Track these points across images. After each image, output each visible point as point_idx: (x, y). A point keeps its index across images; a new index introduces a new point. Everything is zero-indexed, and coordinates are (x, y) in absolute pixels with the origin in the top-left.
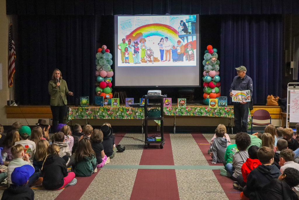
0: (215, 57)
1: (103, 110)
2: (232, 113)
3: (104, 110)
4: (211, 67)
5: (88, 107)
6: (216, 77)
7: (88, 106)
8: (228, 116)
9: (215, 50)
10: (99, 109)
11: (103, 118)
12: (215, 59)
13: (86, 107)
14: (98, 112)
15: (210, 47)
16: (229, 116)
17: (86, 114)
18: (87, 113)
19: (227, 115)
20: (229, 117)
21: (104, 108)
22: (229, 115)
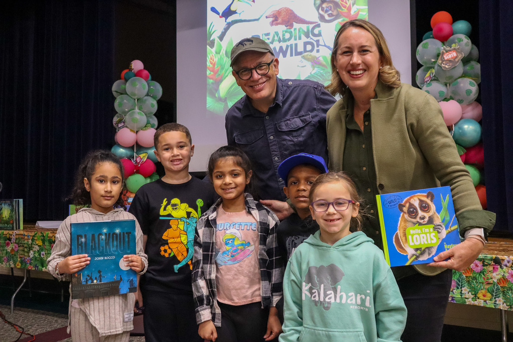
0: (454, 49)
1: (40, 243)
2: (493, 284)
3: (43, 241)
4: (443, 89)
5: (11, 232)
6: (466, 127)
7: (13, 229)
8: (470, 295)
9: (462, 26)
10: (33, 240)
11: (40, 267)
12: (454, 54)
13: (7, 231)
14: (30, 248)
15: (441, 18)
16: (476, 297)
17: (7, 253)
18: (9, 249)
19: (466, 290)
20: (476, 303)
21: (44, 236)
22: (480, 295)
